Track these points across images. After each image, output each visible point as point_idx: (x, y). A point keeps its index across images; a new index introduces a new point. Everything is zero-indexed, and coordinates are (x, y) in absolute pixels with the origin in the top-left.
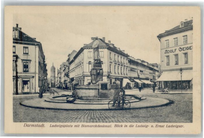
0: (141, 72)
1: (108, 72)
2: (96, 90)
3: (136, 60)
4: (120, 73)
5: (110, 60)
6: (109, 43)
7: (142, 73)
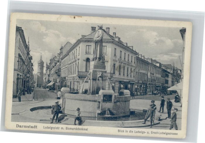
0: (151, 75)
1: (111, 73)
2: (95, 103)
3: (146, 60)
4: (126, 75)
5: (114, 58)
6: (114, 36)
7: (153, 75)
